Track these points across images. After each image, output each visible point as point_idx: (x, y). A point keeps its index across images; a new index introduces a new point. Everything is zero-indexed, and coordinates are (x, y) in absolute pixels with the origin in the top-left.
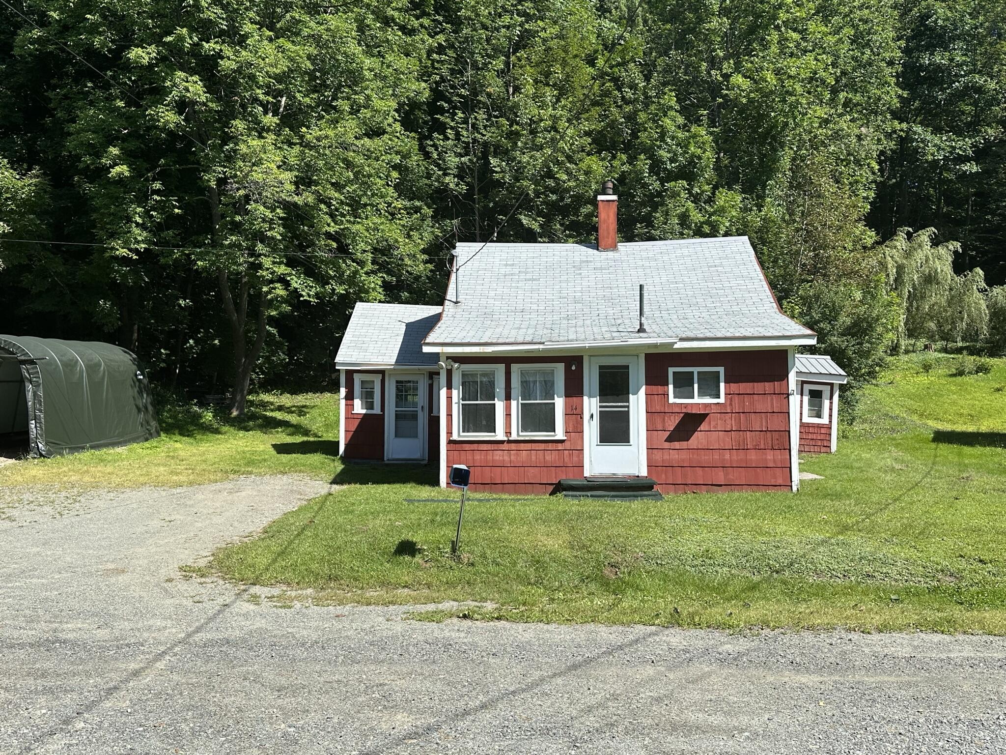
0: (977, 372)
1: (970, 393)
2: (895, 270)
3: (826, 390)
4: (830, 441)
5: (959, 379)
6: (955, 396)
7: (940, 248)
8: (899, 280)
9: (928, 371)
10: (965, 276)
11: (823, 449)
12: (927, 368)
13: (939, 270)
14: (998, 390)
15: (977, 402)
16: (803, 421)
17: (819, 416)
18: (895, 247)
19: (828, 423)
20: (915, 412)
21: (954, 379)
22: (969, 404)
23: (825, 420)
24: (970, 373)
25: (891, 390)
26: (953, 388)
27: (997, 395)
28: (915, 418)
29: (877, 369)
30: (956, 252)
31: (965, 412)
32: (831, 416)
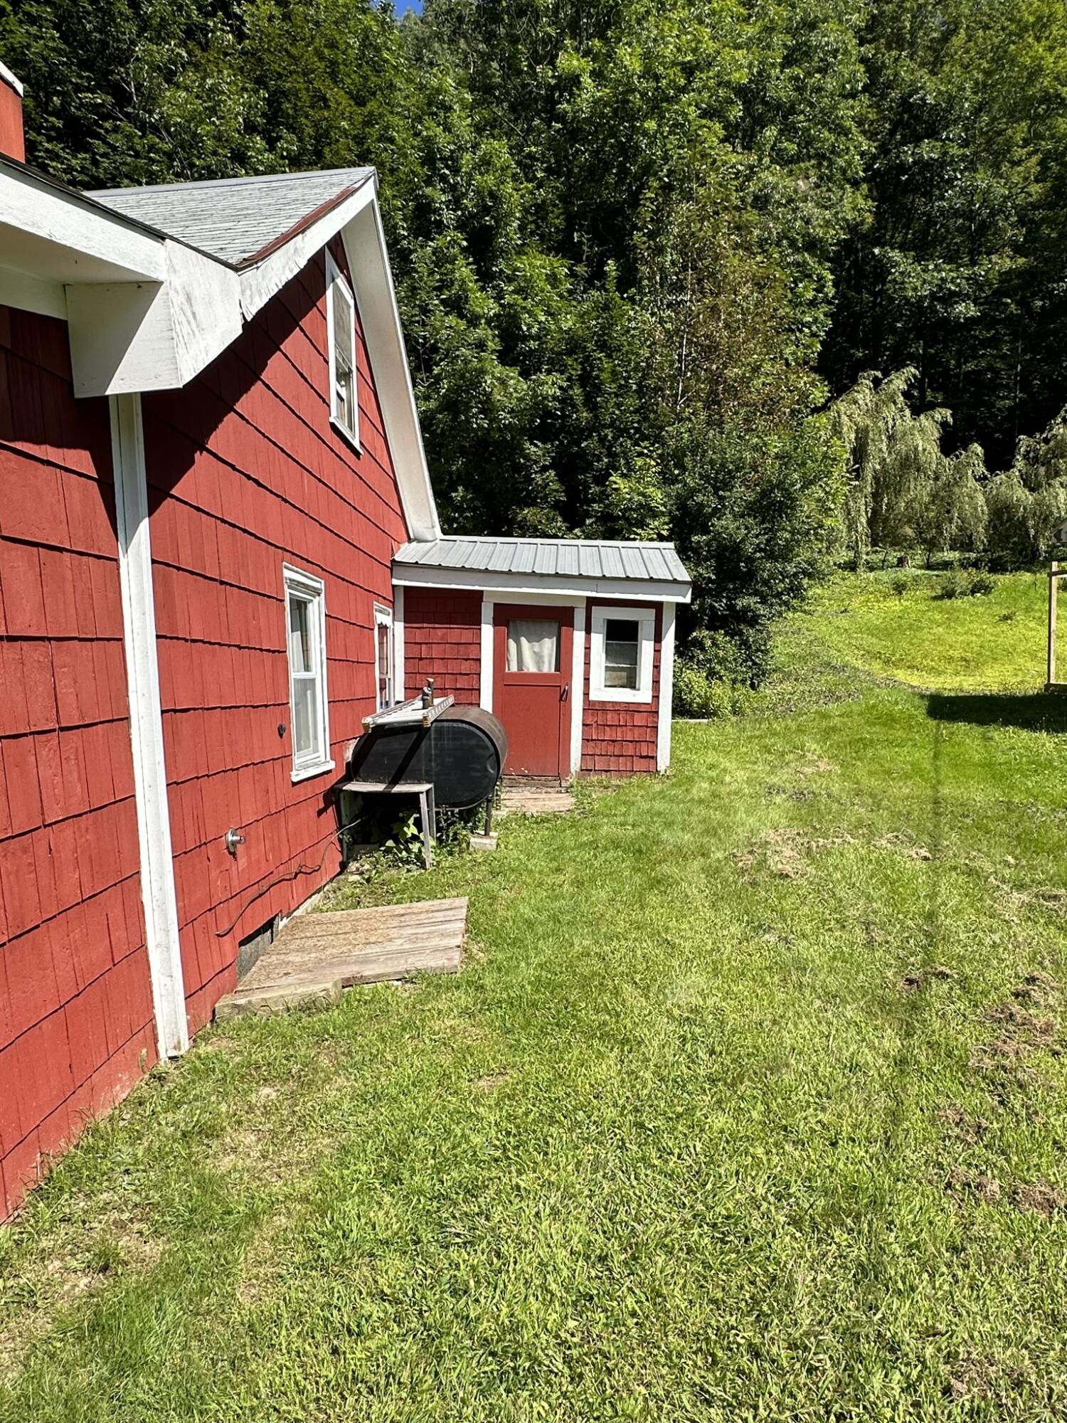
0: (973, 592)
1: (963, 625)
2: (853, 436)
3: (646, 619)
4: (655, 743)
5: (947, 602)
6: (941, 629)
7: (922, 417)
8: (860, 453)
9: (900, 593)
10: (957, 457)
11: (639, 765)
12: (899, 588)
13: (920, 448)
14: (1006, 618)
15: (974, 638)
16: (592, 697)
17: (631, 683)
18: (855, 402)
19: (649, 700)
20: (877, 656)
21: (939, 603)
22: (962, 642)
23: (643, 695)
24: (963, 593)
25: (843, 622)
26: (938, 617)
27: (1004, 627)
28: (877, 666)
29: (805, 581)
30: (944, 424)
31: (956, 654)
32: (656, 682)
